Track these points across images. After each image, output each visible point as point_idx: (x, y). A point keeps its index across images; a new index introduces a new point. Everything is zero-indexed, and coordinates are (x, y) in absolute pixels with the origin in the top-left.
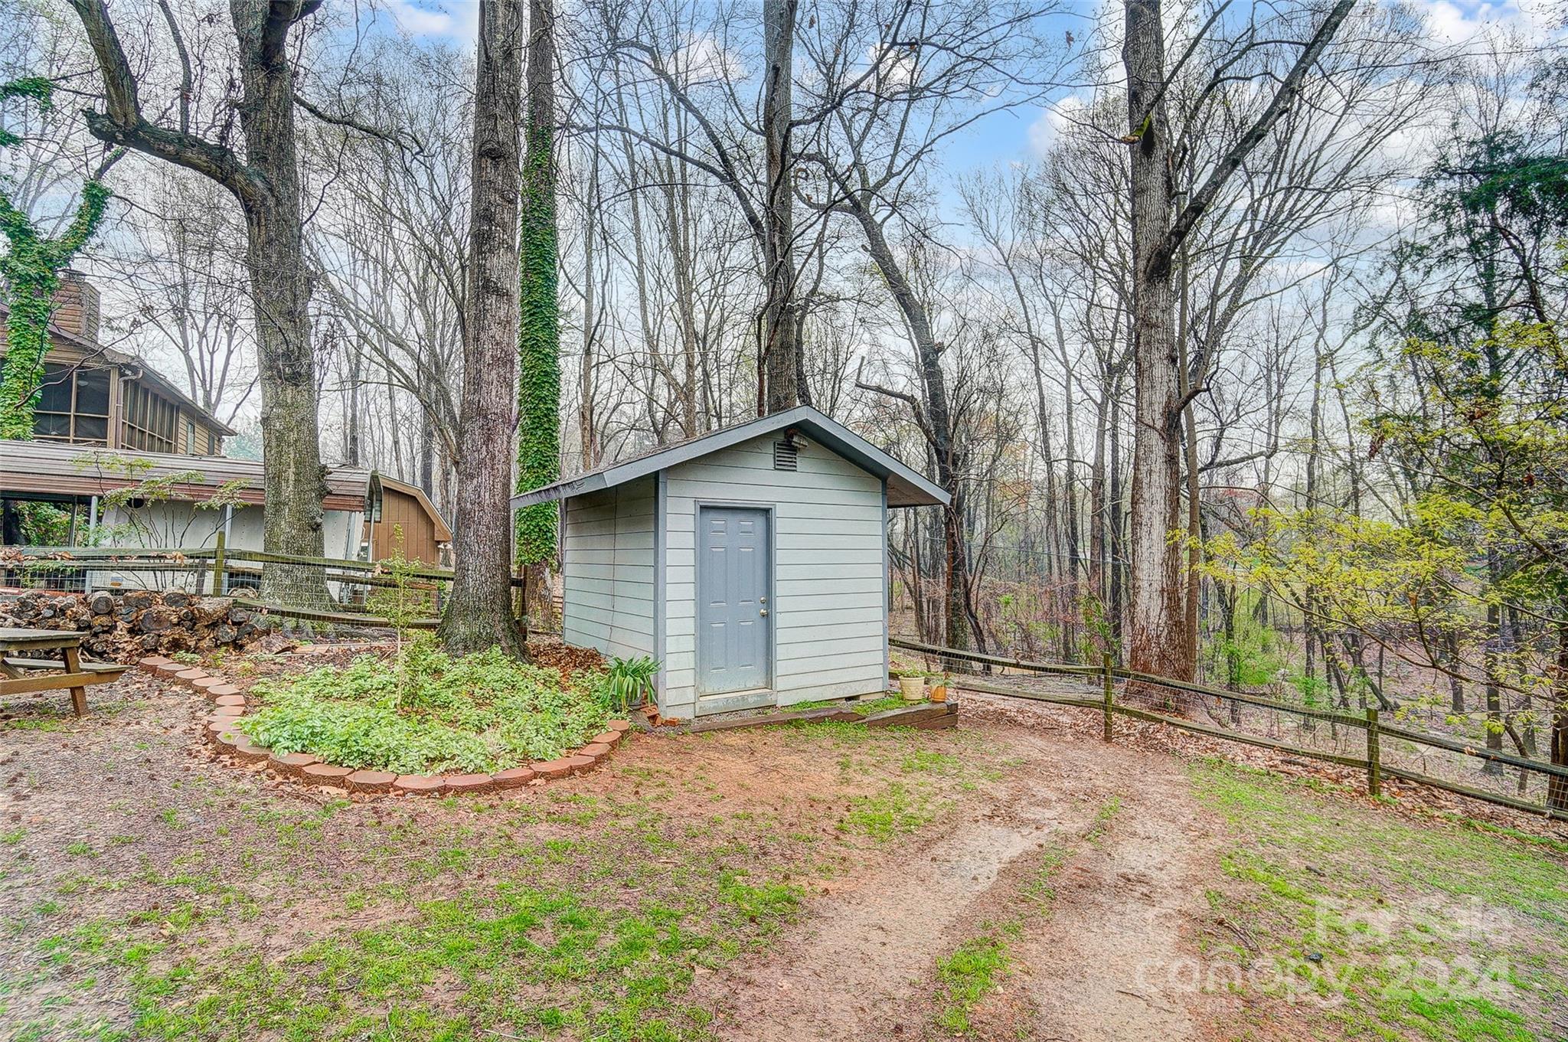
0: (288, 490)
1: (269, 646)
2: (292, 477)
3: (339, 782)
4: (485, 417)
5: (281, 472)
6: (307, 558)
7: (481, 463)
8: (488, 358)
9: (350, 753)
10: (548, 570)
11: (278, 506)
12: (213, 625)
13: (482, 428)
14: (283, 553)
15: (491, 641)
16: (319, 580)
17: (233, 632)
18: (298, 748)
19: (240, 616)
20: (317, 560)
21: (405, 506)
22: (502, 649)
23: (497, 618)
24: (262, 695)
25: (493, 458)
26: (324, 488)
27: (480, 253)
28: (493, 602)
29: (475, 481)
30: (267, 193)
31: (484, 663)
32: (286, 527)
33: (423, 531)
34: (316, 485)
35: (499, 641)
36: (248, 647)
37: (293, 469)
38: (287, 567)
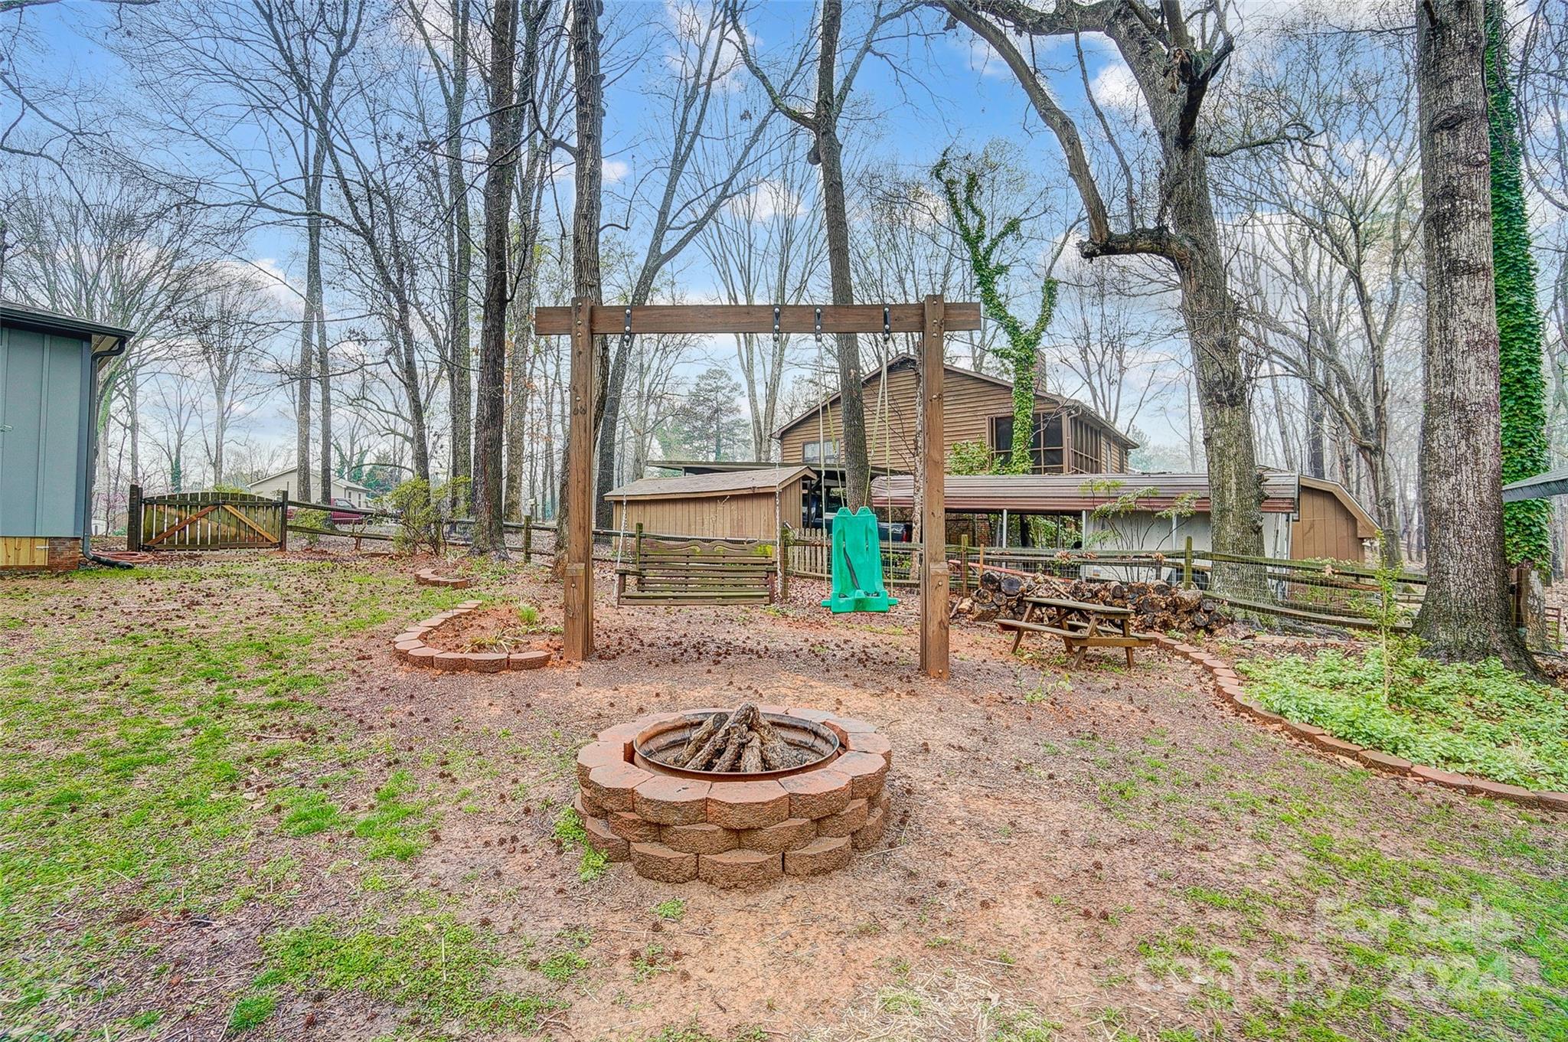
0: (1231, 499)
1: (1234, 632)
2: (1234, 487)
3: (1354, 755)
4: (1463, 409)
5: (1224, 483)
6: (1250, 557)
7: (1461, 459)
8: (1461, 345)
9: (1359, 733)
10: (1534, 574)
11: (1223, 512)
12: (1190, 613)
13: (1459, 421)
14: (1229, 553)
15: (1485, 652)
16: (1262, 577)
17: (1205, 618)
18: (1306, 719)
19: (1209, 606)
20: (1259, 559)
21: (1319, 502)
22: (1504, 662)
23: (1493, 627)
24: (1246, 672)
25: (1476, 451)
26: (1261, 494)
27: (1440, 235)
28: (1485, 609)
29: (1452, 479)
30: (1194, 249)
31: (1478, 674)
32: (1231, 531)
33: (1343, 529)
34: (1255, 492)
35: (1497, 653)
36: (1217, 632)
37: (1234, 480)
38: (1234, 565)
